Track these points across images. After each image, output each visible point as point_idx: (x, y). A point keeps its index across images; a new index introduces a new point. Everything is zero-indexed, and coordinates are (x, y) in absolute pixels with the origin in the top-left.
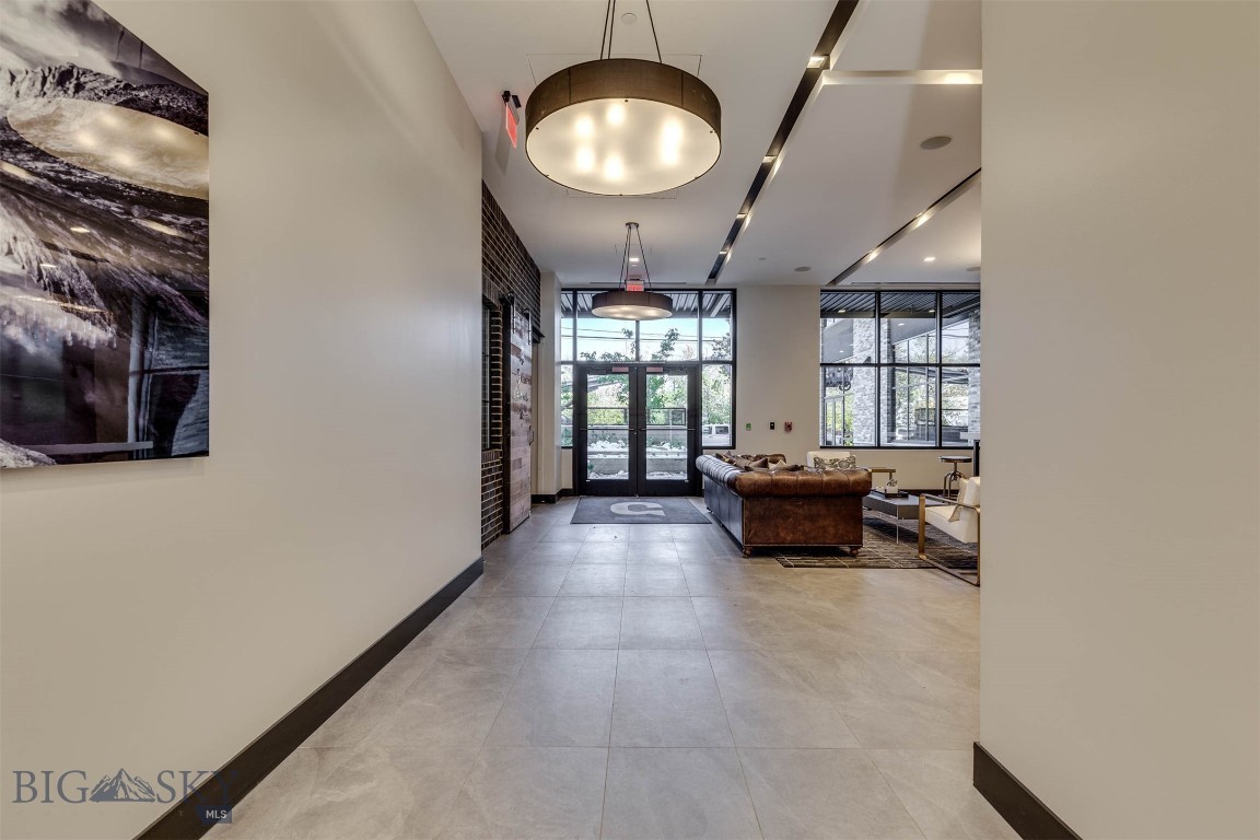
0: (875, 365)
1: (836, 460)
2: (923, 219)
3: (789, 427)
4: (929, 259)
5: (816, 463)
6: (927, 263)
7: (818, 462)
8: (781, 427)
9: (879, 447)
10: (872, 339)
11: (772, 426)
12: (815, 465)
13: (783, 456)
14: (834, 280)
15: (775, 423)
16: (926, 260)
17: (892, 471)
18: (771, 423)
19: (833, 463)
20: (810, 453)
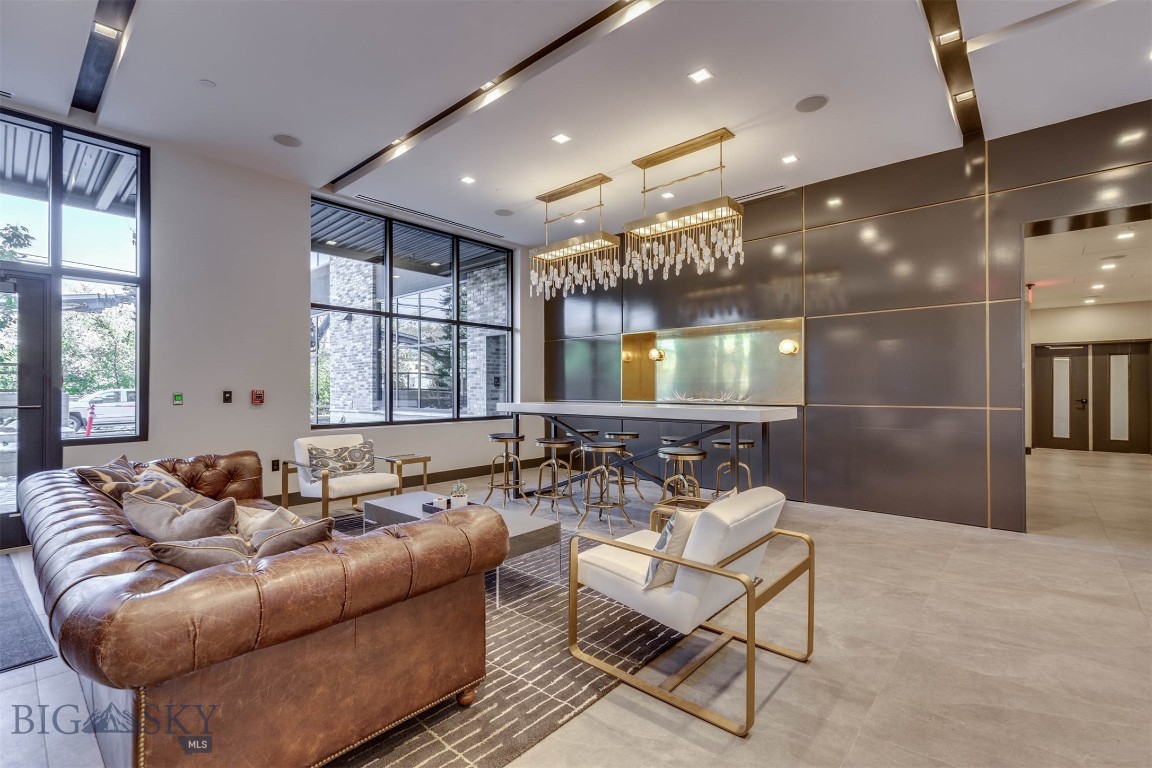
0: (386, 315)
1: (345, 449)
2: (493, 95)
3: (258, 398)
4: (468, 180)
5: (312, 457)
6: (465, 184)
7: (315, 455)
8: (242, 397)
9: (391, 422)
10: (353, 293)
11: (227, 398)
12: (311, 461)
13: (255, 455)
14: (334, 182)
15: (230, 393)
16: (463, 180)
17: (426, 460)
18: (225, 393)
19: (340, 453)
20: (301, 441)
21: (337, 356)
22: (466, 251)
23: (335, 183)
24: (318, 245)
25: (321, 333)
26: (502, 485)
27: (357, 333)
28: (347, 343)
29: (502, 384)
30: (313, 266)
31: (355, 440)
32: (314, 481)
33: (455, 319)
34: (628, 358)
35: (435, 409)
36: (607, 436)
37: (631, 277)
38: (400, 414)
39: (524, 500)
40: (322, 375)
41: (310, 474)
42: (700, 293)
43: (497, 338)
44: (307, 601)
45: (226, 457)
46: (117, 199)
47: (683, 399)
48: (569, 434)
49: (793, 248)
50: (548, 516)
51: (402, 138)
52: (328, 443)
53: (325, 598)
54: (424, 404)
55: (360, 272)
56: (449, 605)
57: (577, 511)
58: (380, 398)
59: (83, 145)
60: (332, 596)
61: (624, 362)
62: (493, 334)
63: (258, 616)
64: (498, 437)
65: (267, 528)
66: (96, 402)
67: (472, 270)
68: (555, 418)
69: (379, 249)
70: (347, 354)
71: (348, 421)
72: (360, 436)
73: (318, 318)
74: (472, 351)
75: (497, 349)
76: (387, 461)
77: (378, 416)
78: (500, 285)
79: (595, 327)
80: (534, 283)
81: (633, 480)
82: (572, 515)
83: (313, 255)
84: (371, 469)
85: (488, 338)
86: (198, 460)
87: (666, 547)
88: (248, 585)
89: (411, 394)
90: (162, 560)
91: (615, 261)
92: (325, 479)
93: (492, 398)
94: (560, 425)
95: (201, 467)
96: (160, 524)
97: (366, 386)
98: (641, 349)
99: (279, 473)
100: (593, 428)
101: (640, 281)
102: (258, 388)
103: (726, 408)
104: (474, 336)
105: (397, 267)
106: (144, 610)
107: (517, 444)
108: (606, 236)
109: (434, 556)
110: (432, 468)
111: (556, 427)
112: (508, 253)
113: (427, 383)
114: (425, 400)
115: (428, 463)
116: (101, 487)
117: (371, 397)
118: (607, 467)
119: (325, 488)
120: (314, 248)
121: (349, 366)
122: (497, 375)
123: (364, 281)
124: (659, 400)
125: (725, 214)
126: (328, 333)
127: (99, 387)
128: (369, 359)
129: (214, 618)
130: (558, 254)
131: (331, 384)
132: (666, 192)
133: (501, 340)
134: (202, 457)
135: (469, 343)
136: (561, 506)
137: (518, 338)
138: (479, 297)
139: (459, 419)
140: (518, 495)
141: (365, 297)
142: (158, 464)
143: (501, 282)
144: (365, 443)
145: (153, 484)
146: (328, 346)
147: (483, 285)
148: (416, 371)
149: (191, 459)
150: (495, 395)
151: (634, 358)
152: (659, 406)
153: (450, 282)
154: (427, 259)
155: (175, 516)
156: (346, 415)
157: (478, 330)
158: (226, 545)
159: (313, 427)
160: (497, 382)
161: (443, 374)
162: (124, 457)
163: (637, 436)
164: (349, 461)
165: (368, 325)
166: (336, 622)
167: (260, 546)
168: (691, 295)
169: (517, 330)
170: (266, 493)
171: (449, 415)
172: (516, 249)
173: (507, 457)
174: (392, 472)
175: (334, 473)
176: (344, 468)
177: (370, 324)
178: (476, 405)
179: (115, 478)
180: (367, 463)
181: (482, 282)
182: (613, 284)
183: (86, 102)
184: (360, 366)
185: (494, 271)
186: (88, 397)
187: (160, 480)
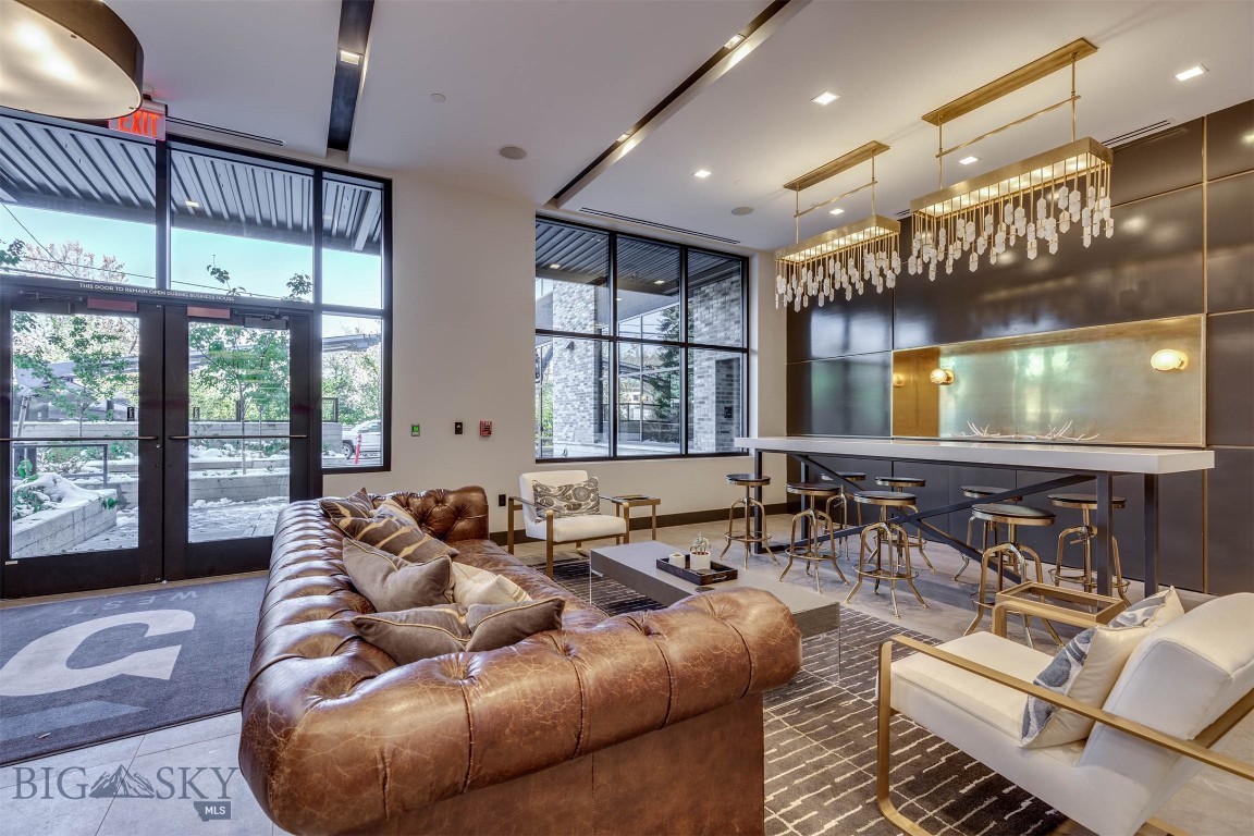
0: (609, 339)
1: (569, 487)
2: (740, 53)
3: (486, 430)
4: (702, 174)
5: (537, 494)
6: (698, 179)
7: (540, 492)
8: (472, 429)
9: (615, 457)
10: (575, 321)
11: (459, 429)
12: (536, 499)
13: (481, 490)
14: (557, 196)
15: (461, 424)
16: (696, 175)
17: (655, 503)
18: (457, 424)
19: (564, 492)
20: (525, 475)
21: (560, 386)
22: (696, 263)
23: (558, 198)
24: (543, 270)
25: (545, 365)
26: (742, 537)
27: (579, 362)
28: (569, 372)
29: (735, 415)
30: (538, 296)
31: (579, 477)
32: (539, 521)
33: (683, 341)
34: (899, 382)
35: (655, 442)
36: (880, 483)
37: (920, 272)
38: (624, 449)
39: (769, 556)
40: (546, 407)
41: (535, 513)
42: (1003, 294)
43: (728, 362)
44: (531, 732)
45: (454, 492)
46: (370, 239)
47: (985, 435)
48: (824, 478)
49: (1157, 220)
50: (803, 580)
51: (630, 132)
52: (553, 479)
53: (555, 726)
54: (645, 437)
55: (581, 298)
56: (716, 734)
57: (842, 577)
58: (601, 430)
59: (341, 185)
60: (564, 724)
61: (895, 387)
62: (724, 358)
63: (466, 751)
64: (734, 478)
65: (484, 603)
66: (364, 432)
67: (699, 286)
68: (805, 456)
69: (602, 270)
70: (569, 384)
71: (570, 455)
72: (584, 473)
73: (542, 347)
74: (699, 377)
75: (728, 373)
76: (613, 502)
77: (599, 449)
78: (732, 301)
79: (846, 346)
80: (781, 291)
81: (916, 541)
82: (835, 582)
83: (538, 282)
84: (595, 510)
85: (717, 362)
86: (429, 495)
87: (1069, 685)
88: (454, 701)
89: (633, 426)
90: (365, 638)
91: (894, 253)
92: (550, 519)
93: (723, 431)
94: (813, 467)
95: (431, 501)
96: (374, 581)
97: (588, 417)
98: (917, 370)
99: (505, 509)
100: (858, 473)
101: (932, 277)
102: (486, 419)
103: (1057, 449)
104: (702, 360)
105: (621, 288)
106: (325, 728)
107: (760, 489)
108: (881, 222)
109: (700, 669)
110: (661, 511)
111: (807, 467)
112: (742, 262)
113: (648, 414)
114: (646, 432)
115: (657, 506)
116: (339, 521)
117: (592, 429)
118: (888, 525)
119: (550, 530)
120: (539, 274)
121: (572, 397)
122: (728, 405)
123: (586, 307)
124: (943, 435)
125: (1082, 165)
126: (551, 363)
127: (368, 419)
128: (590, 389)
129: (409, 751)
130: (812, 252)
131: (554, 415)
132: (965, 156)
133: (735, 364)
134: (433, 491)
135: (695, 369)
136: (821, 570)
137: (755, 360)
138: (708, 316)
139: (687, 455)
140: (760, 550)
141: (586, 325)
142: (394, 498)
143: (733, 296)
144: (590, 481)
145: (385, 521)
146: (551, 378)
147: (711, 303)
148: (636, 402)
149: (423, 493)
150: (727, 428)
151: (907, 383)
152: (943, 444)
153: (676, 302)
154: (650, 277)
155: (391, 570)
156: (568, 448)
157: (707, 353)
158: (437, 623)
159: (538, 461)
160: (729, 413)
161: (662, 405)
162: (364, 490)
163: (922, 484)
164: (574, 500)
165: (589, 353)
166: (569, 757)
167: (475, 627)
168: (990, 297)
169: (754, 351)
170: (492, 529)
171: (677, 450)
172: (752, 256)
173: (749, 502)
174: (618, 515)
175: (558, 513)
176: (569, 509)
177: (591, 353)
178: (705, 440)
179: (354, 513)
180: (592, 503)
181: (711, 299)
182: (891, 284)
183: (339, 140)
184: (582, 396)
185: (725, 284)
186: (359, 427)
187: (391, 516)
